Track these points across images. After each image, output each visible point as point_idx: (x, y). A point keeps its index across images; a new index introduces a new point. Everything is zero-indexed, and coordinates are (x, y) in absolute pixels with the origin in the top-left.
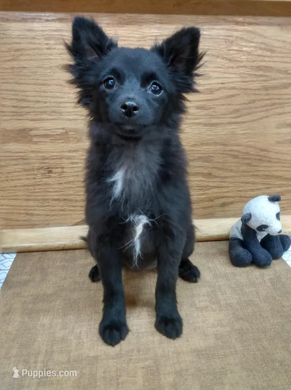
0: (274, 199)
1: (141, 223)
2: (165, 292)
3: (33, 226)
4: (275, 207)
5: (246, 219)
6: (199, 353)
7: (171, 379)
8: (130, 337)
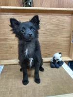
0: (60, 53)
1: (31, 60)
2: (36, 73)
3: (7, 59)
4: (60, 55)
5: (54, 58)
6: (44, 87)
7: (38, 92)
8: (29, 83)
